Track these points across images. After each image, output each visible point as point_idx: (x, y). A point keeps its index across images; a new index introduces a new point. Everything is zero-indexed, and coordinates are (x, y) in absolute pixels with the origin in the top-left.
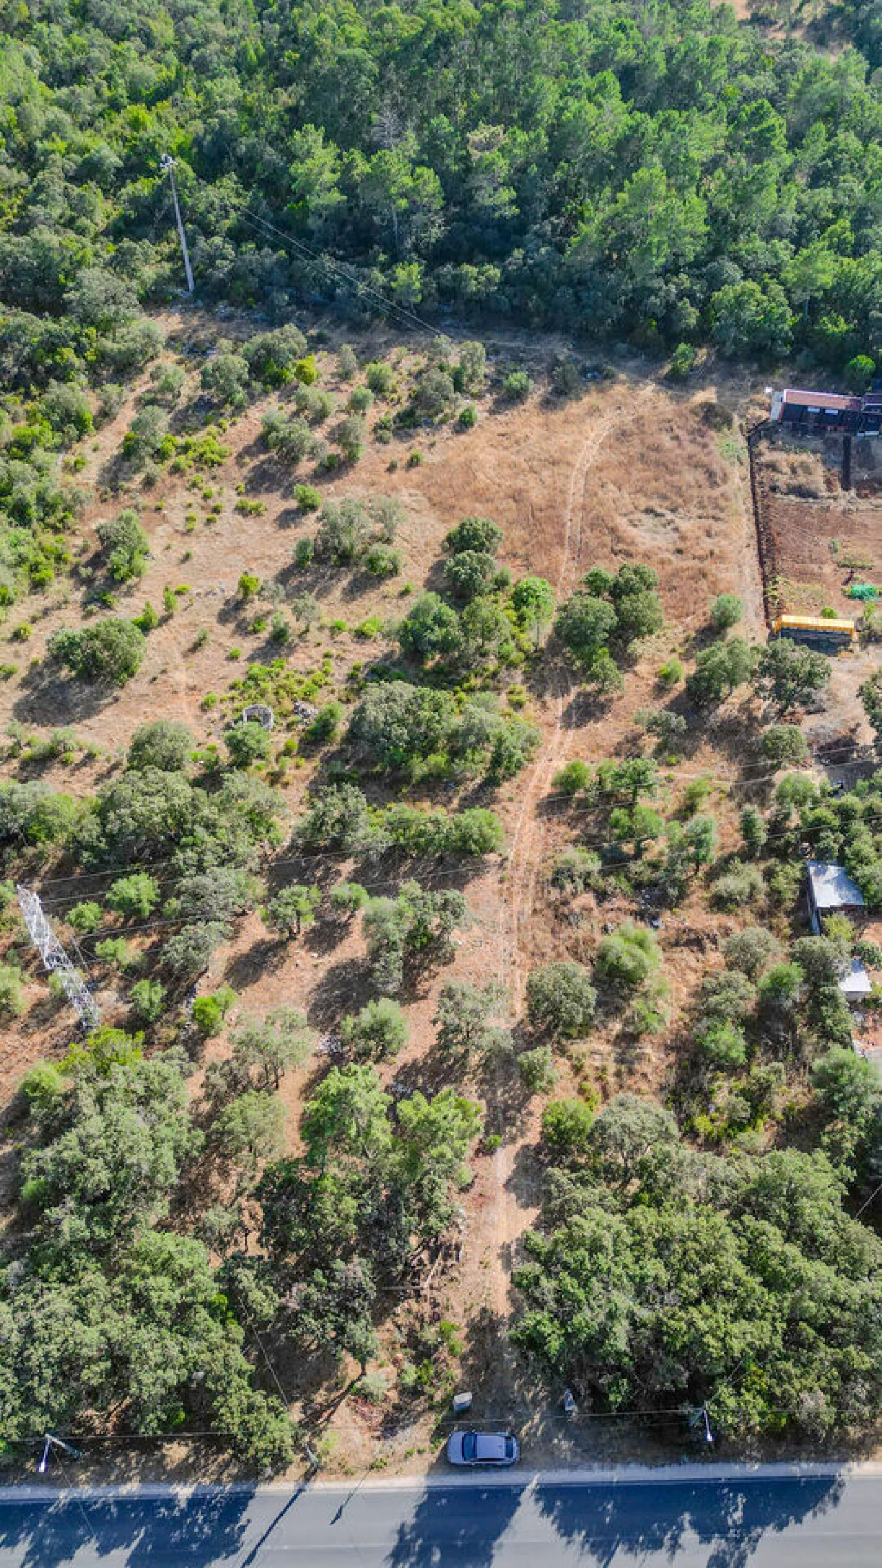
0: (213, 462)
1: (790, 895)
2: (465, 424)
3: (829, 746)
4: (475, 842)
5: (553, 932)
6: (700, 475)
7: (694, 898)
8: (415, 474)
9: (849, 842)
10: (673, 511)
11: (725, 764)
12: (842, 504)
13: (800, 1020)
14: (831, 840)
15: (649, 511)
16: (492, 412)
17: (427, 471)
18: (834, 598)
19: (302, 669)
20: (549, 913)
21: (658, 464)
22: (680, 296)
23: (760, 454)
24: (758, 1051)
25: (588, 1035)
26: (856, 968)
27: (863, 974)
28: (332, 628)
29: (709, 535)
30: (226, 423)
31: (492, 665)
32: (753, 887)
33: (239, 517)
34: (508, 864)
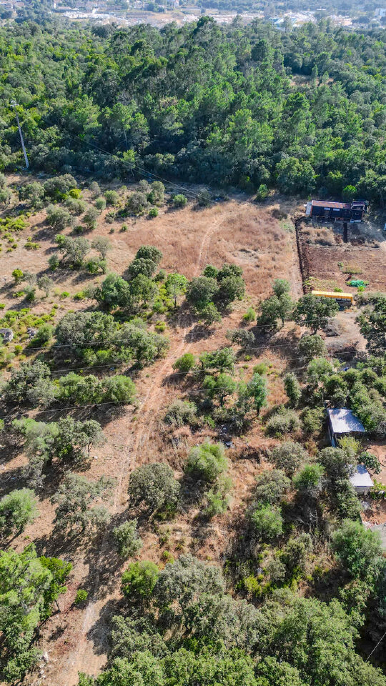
0: (18, 228)
1: (317, 428)
2: (152, 216)
3: (341, 351)
4: (115, 394)
5: (160, 450)
6: (270, 236)
7: (255, 430)
8: (123, 235)
9: (353, 394)
10: (255, 250)
11: (279, 360)
12: (345, 248)
13: (324, 507)
14: (341, 393)
15: (243, 250)
16: (166, 212)
17: (130, 234)
18: (342, 286)
19: (39, 314)
20: (160, 439)
21: (248, 232)
22: (260, 165)
23: (301, 228)
24: (294, 528)
25: (173, 517)
26: (362, 471)
27: (367, 475)
28: (61, 297)
29: (273, 259)
30: (30, 214)
31: (148, 312)
32: (292, 422)
33: (26, 250)
34: (138, 411)
